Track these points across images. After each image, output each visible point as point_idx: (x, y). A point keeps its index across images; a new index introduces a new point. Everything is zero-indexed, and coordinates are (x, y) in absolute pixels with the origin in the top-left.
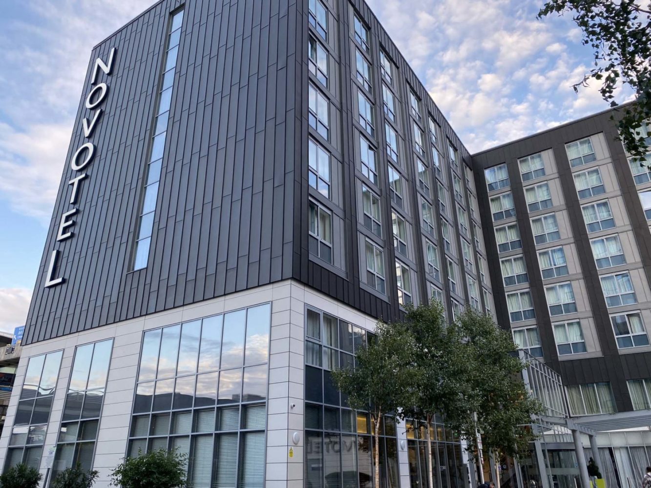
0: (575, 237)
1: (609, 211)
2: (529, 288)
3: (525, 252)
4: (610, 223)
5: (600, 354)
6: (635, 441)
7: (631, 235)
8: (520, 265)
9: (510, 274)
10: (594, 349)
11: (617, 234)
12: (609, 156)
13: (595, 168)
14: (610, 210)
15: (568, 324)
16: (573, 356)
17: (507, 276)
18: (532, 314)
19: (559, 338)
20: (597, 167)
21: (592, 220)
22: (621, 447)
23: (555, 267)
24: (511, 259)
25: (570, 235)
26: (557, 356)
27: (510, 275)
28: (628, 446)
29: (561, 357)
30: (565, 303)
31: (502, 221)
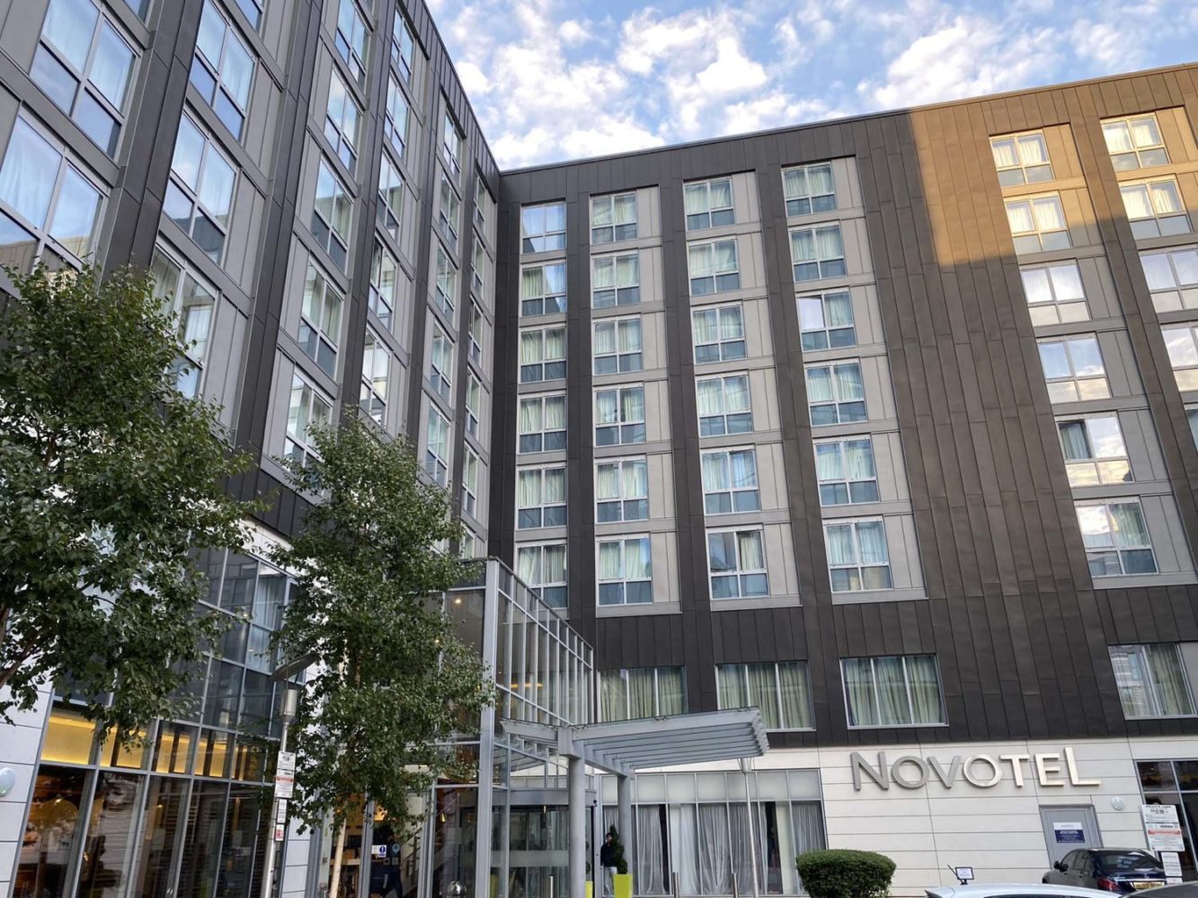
0: (670, 368)
1: (740, 324)
2: (566, 461)
3: (571, 388)
4: (738, 347)
5: (675, 609)
6: (711, 792)
7: (770, 375)
8: (557, 415)
9: (533, 429)
10: (666, 598)
11: (745, 373)
12: (758, 219)
13: (729, 238)
14: (742, 322)
15: (627, 542)
16: (625, 608)
17: (526, 433)
18: (562, 515)
19: (605, 569)
20: (733, 237)
21: (707, 339)
22: (682, 804)
23: (623, 424)
24: (541, 400)
25: (663, 363)
26: (595, 606)
27: (534, 431)
28: (697, 803)
29: (602, 610)
30: (629, 499)
31: (538, 320)
